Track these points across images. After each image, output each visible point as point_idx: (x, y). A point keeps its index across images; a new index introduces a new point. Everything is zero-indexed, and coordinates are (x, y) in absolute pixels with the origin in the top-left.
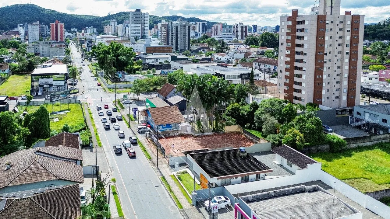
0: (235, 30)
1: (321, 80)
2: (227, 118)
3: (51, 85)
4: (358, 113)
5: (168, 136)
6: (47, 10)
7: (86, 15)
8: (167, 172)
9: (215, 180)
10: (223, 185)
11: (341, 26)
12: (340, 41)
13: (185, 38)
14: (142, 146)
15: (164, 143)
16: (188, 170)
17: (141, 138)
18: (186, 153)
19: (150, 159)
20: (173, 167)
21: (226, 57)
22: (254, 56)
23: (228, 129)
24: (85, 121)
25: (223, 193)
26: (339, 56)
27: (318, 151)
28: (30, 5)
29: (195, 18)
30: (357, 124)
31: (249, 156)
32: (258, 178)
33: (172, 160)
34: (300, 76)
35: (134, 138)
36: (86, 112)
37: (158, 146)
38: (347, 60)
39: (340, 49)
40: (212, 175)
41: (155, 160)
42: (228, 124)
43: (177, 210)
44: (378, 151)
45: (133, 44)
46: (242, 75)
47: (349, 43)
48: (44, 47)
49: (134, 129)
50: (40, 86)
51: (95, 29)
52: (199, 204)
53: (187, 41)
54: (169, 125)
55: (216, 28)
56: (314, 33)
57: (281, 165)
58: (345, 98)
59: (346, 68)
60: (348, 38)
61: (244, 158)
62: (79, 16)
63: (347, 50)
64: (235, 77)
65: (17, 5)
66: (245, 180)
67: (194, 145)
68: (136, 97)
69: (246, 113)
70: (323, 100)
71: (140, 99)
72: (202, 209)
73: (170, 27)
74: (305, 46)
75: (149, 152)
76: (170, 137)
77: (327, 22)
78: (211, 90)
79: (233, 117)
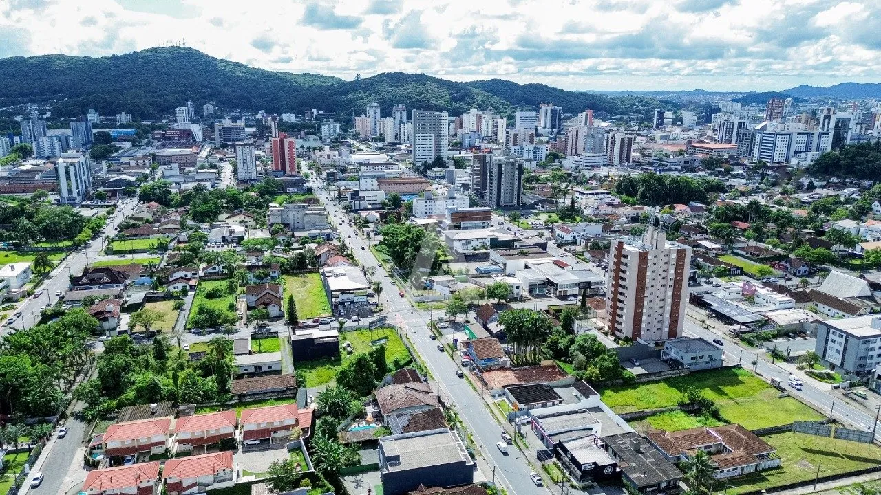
0: (609, 144)
1: (641, 314)
2: (545, 350)
3: (353, 302)
4: (667, 348)
5: (488, 370)
6: (222, 61)
7: (305, 75)
8: (490, 401)
9: (523, 406)
10: (528, 409)
11: (666, 259)
12: (664, 274)
13: (512, 183)
14: (468, 379)
15: (486, 376)
16: (505, 399)
17: (466, 371)
18: (504, 387)
19: (476, 390)
20: (494, 396)
21: (572, 234)
22: (616, 229)
23: (544, 363)
24: (409, 351)
25: (528, 414)
26: (663, 289)
27: (612, 384)
28: (184, 49)
29: (539, 84)
30: (665, 358)
31: (551, 389)
32: (554, 404)
33: (493, 392)
34: (622, 309)
35: (460, 372)
36: (406, 341)
37: (481, 379)
38: (670, 293)
39: (663, 282)
40: (521, 402)
41: (480, 391)
42: (545, 359)
43: (497, 423)
44: (663, 385)
45: (428, 201)
46: (579, 283)
47: (673, 277)
48: (295, 213)
49: (457, 362)
50: (340, 303)
51: (338, 125)
52: (511, 420)
53: (516, 189)
54: (490, 360)
55: (575, 134)
56: (636, 269)
57: (576, 396)
58: (666, 330)
59: (669, 301)
60: (672, 271)
61: (548, 391)
62: (292, 77)
63: (671, 283)
64: (570, 286)
65: (155, 50)
66: (544, 406)
67: (511, 378)
68: (452, 318)
69: (563, 347)
70: (642, 333)
71: (457, 320)
72: (513, 423)
73: (488, 165)
74: (627, 280)
75: (474, 384)
76: (491, 370)
77: (649, 257)
78: (529, 328)
79: (551, 350)
